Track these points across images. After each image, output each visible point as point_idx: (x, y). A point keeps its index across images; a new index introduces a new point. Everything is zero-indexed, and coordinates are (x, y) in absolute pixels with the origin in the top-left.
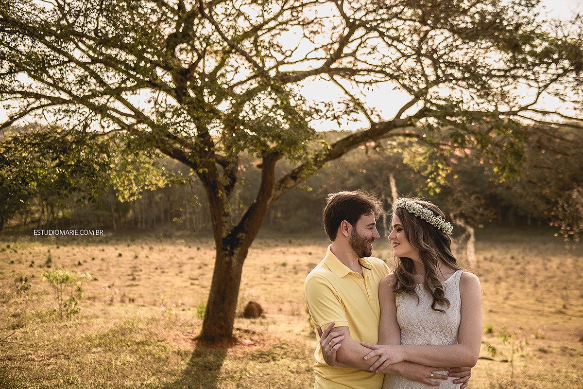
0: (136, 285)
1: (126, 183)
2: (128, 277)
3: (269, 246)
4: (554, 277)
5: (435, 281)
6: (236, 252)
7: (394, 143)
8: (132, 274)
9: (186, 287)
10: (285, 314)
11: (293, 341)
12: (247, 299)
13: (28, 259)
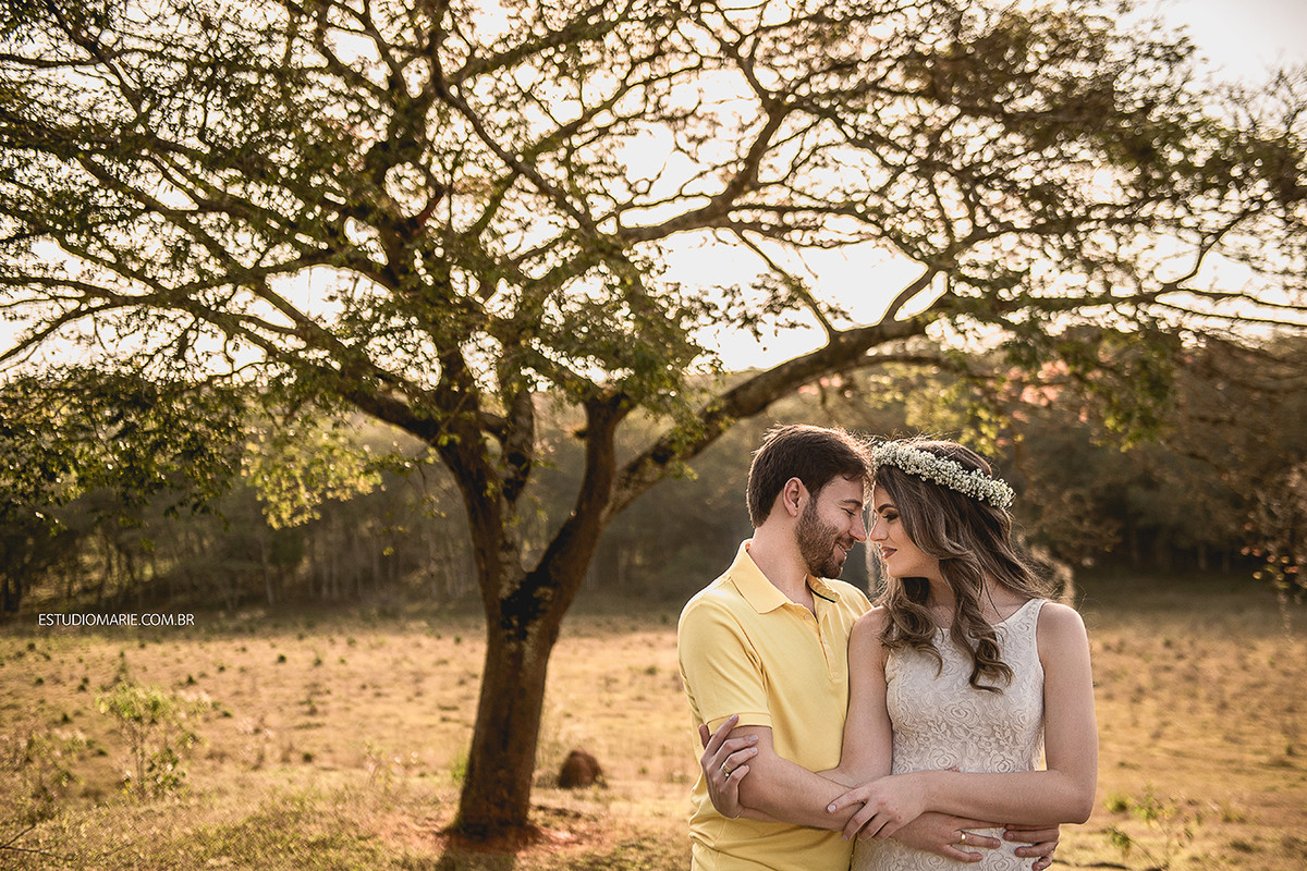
0: (318, 726)
1: (285, 484)
2: (300, 708)
3: (616, 630)
4: (1263, 684)
5: (978, 623)
6: (533, 630)
7: (885, 381)
8: (309, 702)
9: (430, 726)
10: (653, 780)
11: (666, 832)
12: (565, 745)
13: (76, 673)
